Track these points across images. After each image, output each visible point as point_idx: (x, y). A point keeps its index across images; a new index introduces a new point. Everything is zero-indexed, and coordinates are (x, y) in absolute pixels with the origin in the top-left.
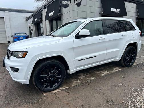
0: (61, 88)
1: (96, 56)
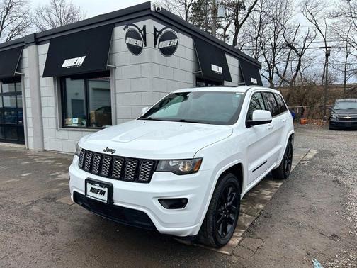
1: (266, 161)
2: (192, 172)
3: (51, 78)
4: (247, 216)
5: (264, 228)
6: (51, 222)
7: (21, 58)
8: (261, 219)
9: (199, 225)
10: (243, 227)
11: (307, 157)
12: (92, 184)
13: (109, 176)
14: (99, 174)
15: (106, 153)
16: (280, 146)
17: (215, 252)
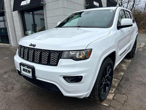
1: (126, 49)
2: (85, 58)
3: (17, 12)
4: (115, 79)
5: (126, 87)
6: (11, 84)
7: (3, 3)
8: (123, 81)
9: (90, 91)
10: (114, 87)
11: (141, 46)
12: (23, 66)
13: (33, 61)
14: (28, 60)
15: (31, 47)
16: (132, 41)
17: (99, 104)
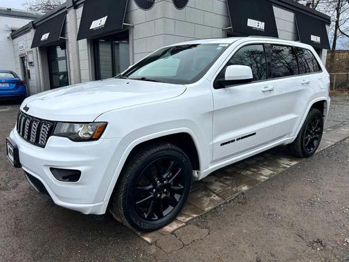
0: (179, 218)
1: (255, 134)
2: (91, 139)
4: (216, 198)
5: (224, 216)
7: (65, 23)
8: (232, 203)
17: (139, 236)
